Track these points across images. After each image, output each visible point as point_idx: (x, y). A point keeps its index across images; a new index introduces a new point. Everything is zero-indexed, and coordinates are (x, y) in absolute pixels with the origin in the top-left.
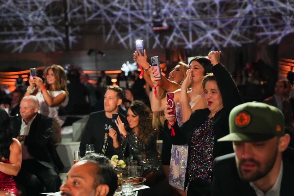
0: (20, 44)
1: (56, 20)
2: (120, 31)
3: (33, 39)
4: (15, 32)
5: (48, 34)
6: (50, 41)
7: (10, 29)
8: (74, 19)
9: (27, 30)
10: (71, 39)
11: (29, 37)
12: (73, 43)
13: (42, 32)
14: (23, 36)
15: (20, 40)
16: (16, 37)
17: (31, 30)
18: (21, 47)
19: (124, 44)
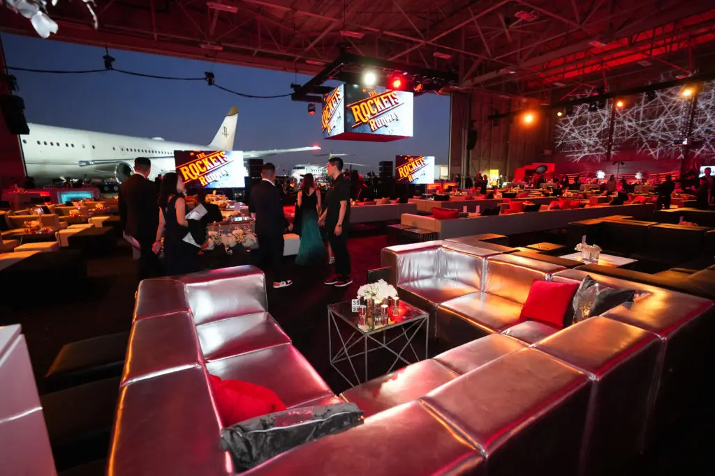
0: (578, 157)
1: (603, 141)
2: (651, 147)
3: (586, 154)
4: (576, 150)
5: (598, 150)
6: (598, 155)
7: (573, 149)
8: (616, 140)
9: (584, 149)
10: (612, 153)
11: (585, 153)
12: (613, 156)
13: (593, 149)
14: (580, 152)
15: (579, 155)
16: (571, 153)
17: (586, 149)
18: (579, 159)
19: (654, 155)
